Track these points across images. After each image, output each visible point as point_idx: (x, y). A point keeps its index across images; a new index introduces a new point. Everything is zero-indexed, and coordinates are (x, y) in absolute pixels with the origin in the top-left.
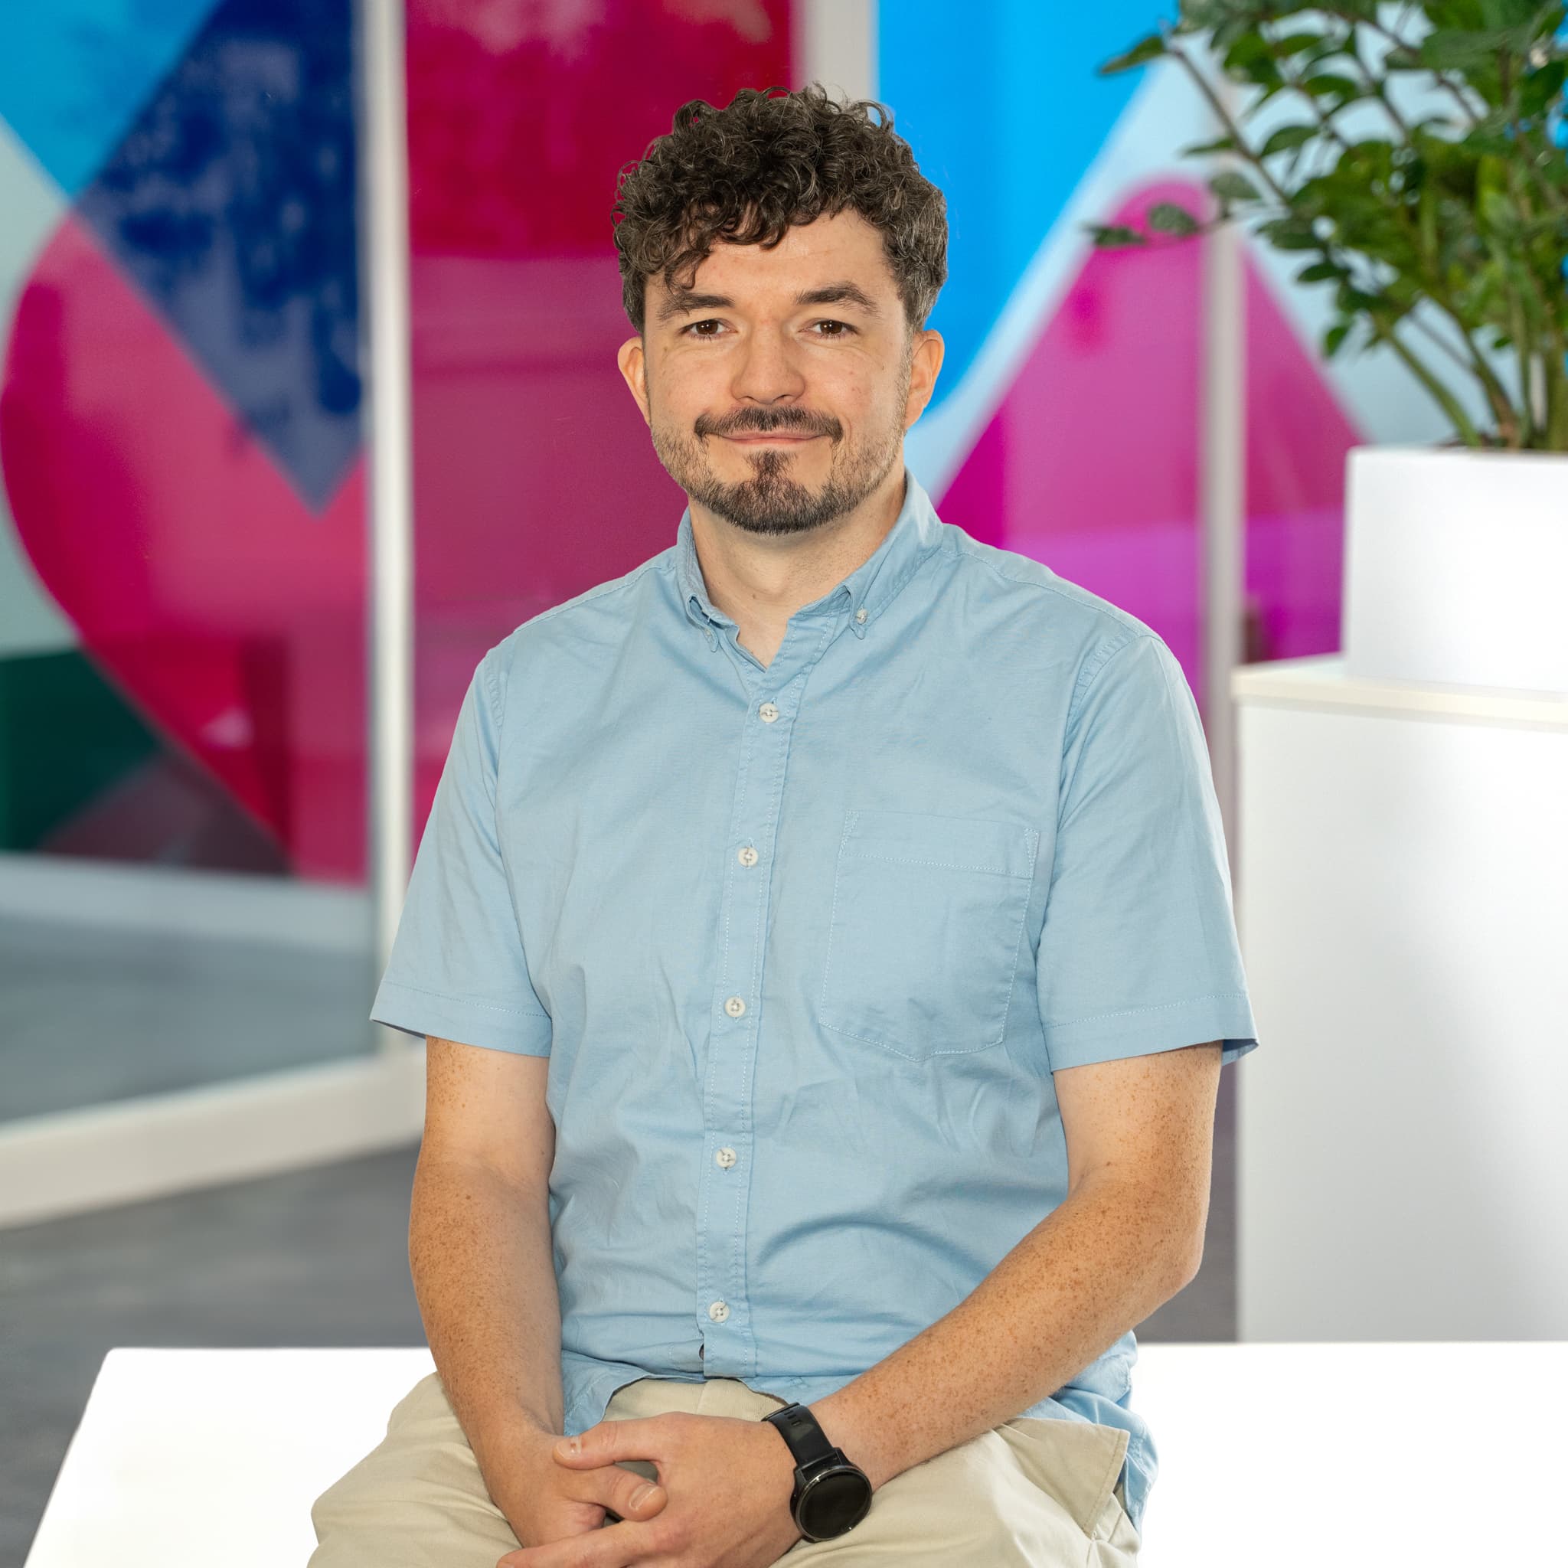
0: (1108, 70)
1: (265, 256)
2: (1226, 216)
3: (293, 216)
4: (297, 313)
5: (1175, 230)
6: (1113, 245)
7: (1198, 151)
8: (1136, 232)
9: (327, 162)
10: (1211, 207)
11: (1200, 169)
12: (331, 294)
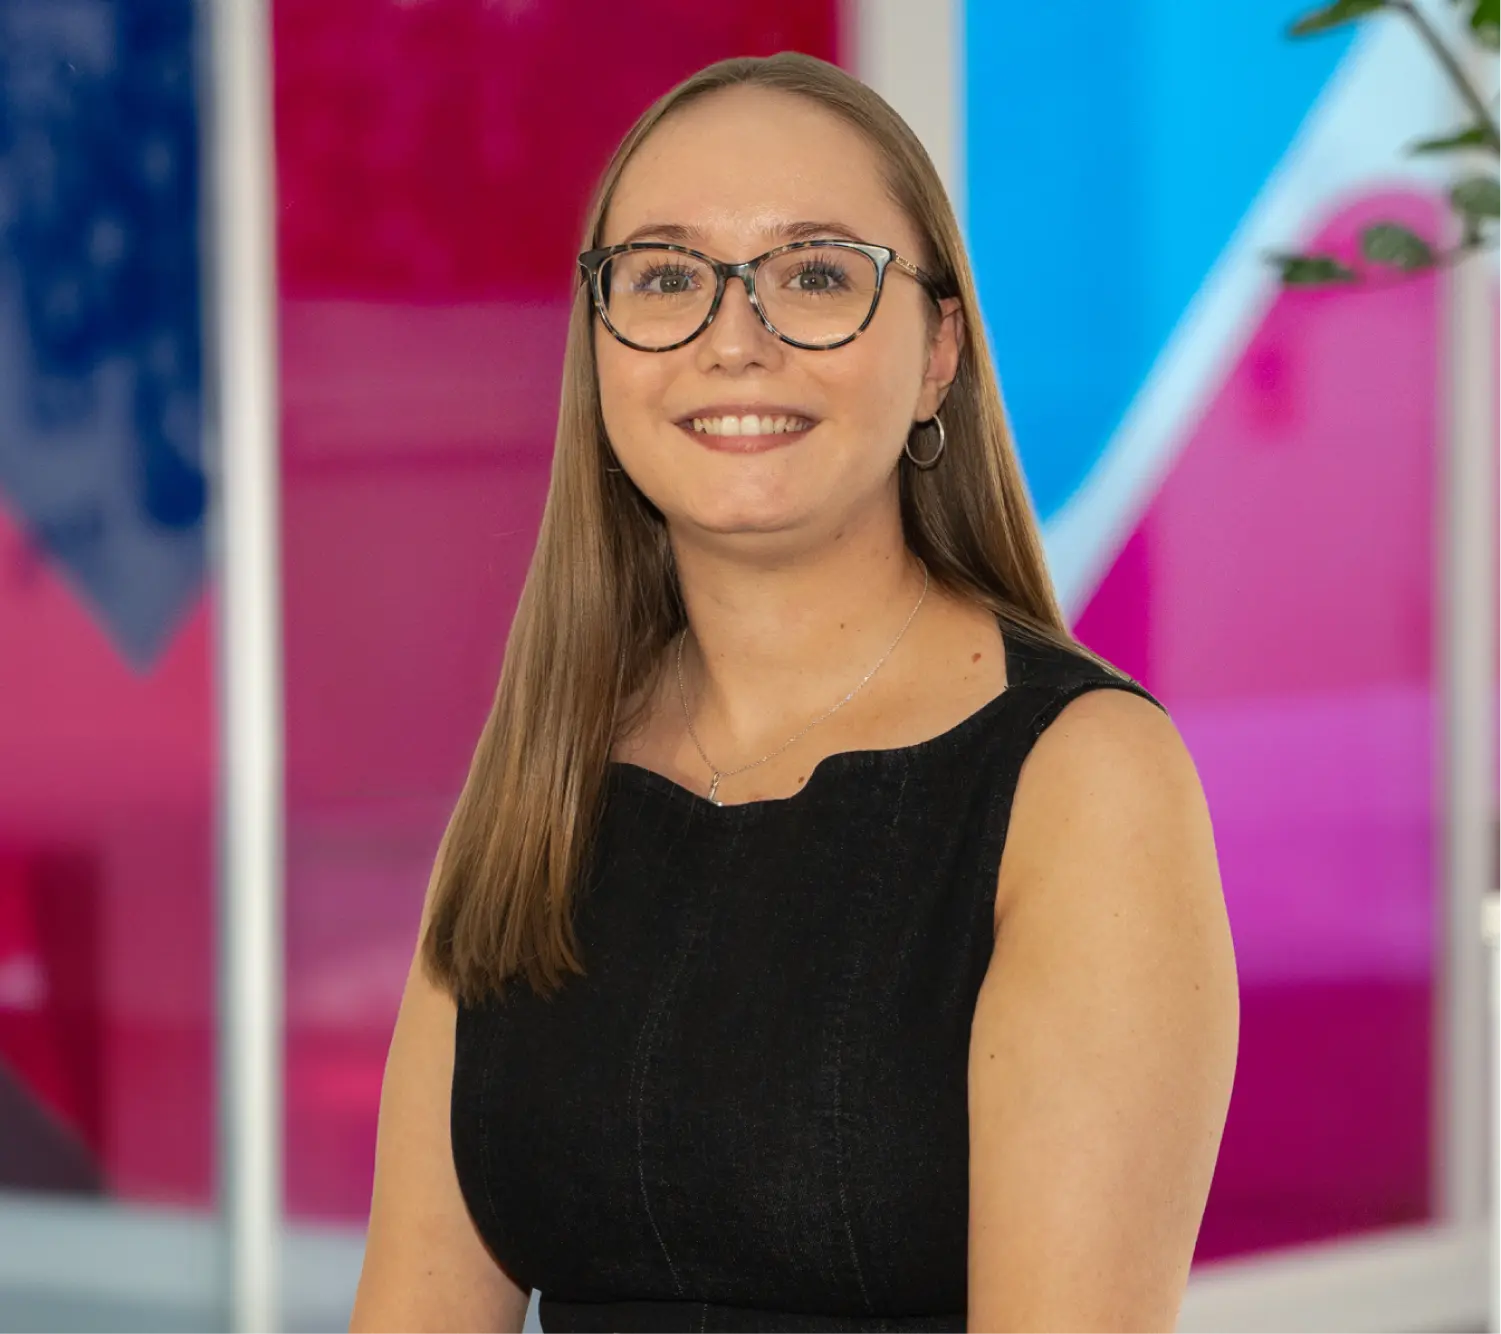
0: (1303, 30)
1: (66, 299)
2: (1474, 241)
3: (107, 241)
4: (113, 381)
5: (1400, 261)
6: (1310, 283)
7: (1434, 146)
8: (1342, 265)
9: (157, 162)
10: (1452, 229)
11: (1436, 173)
12: (164, 355)
